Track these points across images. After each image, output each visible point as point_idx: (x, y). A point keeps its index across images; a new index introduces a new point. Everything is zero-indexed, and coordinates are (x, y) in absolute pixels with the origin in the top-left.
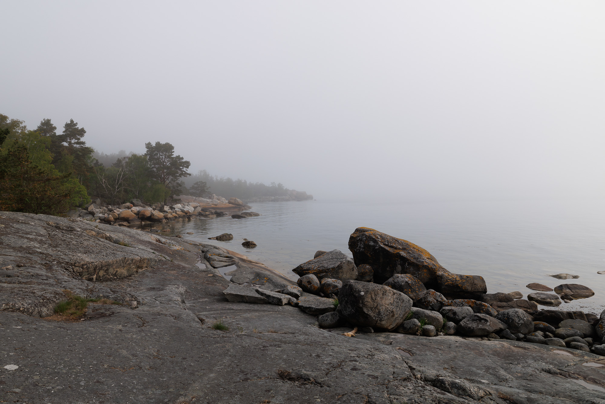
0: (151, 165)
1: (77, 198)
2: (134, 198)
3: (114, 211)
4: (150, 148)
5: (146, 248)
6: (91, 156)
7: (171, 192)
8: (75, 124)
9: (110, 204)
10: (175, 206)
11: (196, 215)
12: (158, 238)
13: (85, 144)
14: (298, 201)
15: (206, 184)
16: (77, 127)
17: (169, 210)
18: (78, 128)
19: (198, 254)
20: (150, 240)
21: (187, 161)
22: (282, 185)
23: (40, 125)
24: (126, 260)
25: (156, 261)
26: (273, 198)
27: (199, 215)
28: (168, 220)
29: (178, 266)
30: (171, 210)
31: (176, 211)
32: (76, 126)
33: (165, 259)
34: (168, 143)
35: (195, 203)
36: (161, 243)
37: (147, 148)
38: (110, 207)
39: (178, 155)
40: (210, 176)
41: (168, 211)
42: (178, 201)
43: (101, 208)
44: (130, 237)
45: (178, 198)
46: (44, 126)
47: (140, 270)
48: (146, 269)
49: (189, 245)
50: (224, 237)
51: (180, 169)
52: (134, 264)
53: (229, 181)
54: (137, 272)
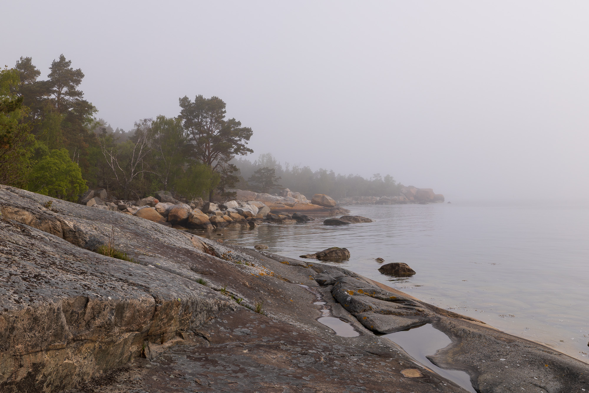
0: (188, 135)
1: (64, 182)
2: (161, 190)
3: (127, 210)
4: (187, 106)
5: (179, 268)
6: (92, 117)
7: (220, 180)
8: (67, 63)
9: (122, 199)
10: (227, 204)
11: (263, 219)
12: (208, 245)
13: (82, 96)
14: (421, 203)
15: (274, 172)
16: (70, 68)
17: (217, 209)
18: (72, 69)
19: (312, 289)
20: (190, 248)
21: (247, 127)
22: (392, 178)
23: (15, 67)
24: (88, 310)
25: (210, 311)
26: (378, 198)
27: (267, 219)
28: (217, 226)
29: (283, 330)
30: (222, 210)
31: (229, 212)
32: (69, 65)
33: (237, 305)
34: (215, 97)
35: (258, 202)
36: (218, 256)
37: (181, 105)
38: (122, 203)
39: (231, 119)
40: (277, 163)
41: (216, 212)
42: (231, 196)
43: (107, 205)
44: (136, 234)
45: (232, 191)
46: (21, 69)
47: (154, 349)
48: (177, 343)
49: (282, 265)
50: (334, 255)
51: (235, 142)
52: (128, 323)
53: (306, 171)
54: (142, 355)
